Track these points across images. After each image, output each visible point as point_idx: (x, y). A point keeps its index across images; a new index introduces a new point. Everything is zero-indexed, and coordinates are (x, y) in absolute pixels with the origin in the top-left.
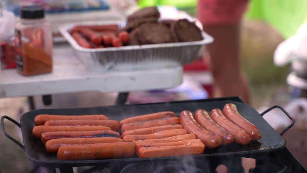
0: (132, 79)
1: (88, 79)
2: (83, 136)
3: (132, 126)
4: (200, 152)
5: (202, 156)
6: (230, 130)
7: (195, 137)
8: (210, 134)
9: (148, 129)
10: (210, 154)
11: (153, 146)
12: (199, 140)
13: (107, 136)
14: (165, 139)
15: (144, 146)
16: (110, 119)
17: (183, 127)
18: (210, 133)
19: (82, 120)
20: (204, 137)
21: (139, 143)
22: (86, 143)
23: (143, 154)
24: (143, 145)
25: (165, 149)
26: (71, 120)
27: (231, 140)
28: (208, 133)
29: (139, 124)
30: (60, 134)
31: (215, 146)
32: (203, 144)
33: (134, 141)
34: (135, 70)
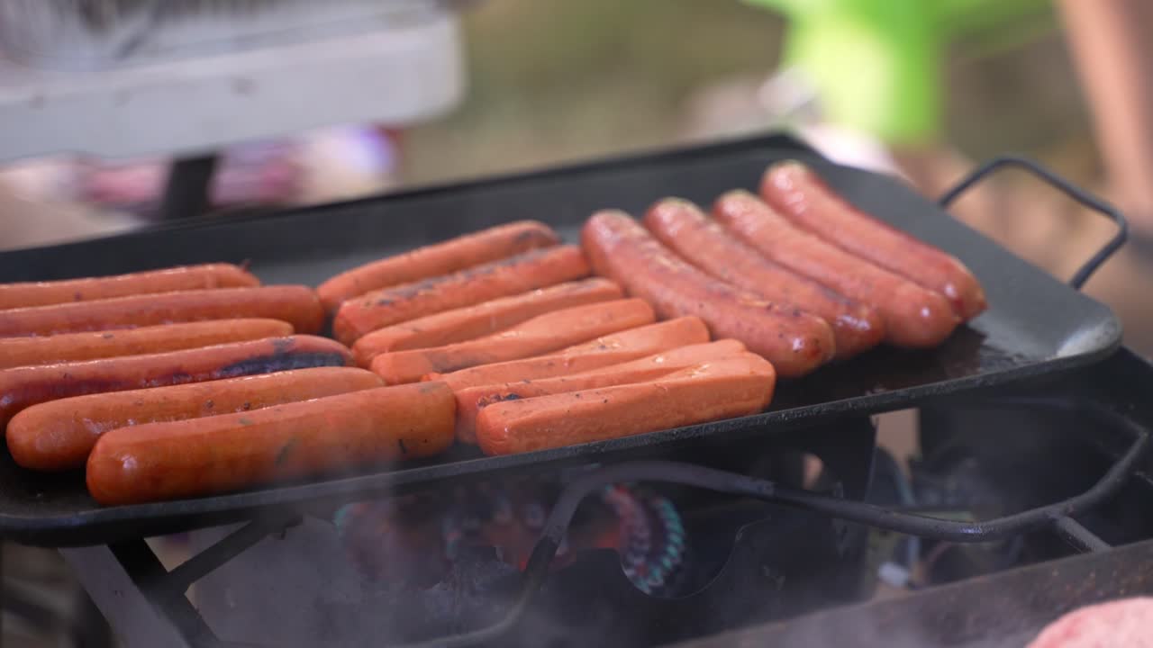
0: (243, 86)
1: (38, 102)
2: (175, 375)
3: (386, 308)
4: (759, 401)
5: (783, 415)
6: (849, 285)
7: (705, 334)
8: (779, 314)
9: (469, 312)
10: (816, 407)
11: (539, 393)
12: (731, 346)
13: (296, 363)
14: (570, 353)
15: (498, 399)
16: (264, 283)
17: (626, 292)
18: (777, 307)
19: (140, 297)
20: (751, 330)
21: (463, 383)
22: (211, 405)
23: (510, 432)
24: (492, 392)
25: (606, 401)
26: (84, 304)
27: (872, 332)
28: (769, 308)
29: (415, 294)
30: (65, 376)
31: (812, 364)
32: (763, 361)
33: (435, 377)
34: (243, 44)
